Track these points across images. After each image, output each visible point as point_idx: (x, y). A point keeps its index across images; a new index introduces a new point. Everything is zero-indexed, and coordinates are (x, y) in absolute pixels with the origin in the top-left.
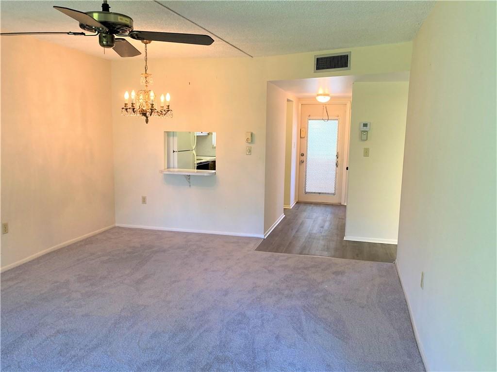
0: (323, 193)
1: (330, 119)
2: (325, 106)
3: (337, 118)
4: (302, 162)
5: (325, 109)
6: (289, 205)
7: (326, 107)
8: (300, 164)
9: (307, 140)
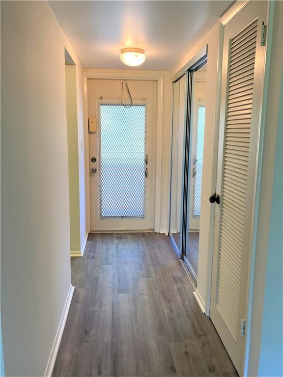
0: (127, 217)
1: (133, 104)
2: (124, 83)
3: (144, 102)
4: (94, 171)
5: (125, 87)
6: (79, 249)
7: (126, 85)
8: (90, 175)
9: (100, 137)
